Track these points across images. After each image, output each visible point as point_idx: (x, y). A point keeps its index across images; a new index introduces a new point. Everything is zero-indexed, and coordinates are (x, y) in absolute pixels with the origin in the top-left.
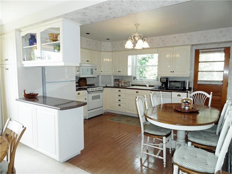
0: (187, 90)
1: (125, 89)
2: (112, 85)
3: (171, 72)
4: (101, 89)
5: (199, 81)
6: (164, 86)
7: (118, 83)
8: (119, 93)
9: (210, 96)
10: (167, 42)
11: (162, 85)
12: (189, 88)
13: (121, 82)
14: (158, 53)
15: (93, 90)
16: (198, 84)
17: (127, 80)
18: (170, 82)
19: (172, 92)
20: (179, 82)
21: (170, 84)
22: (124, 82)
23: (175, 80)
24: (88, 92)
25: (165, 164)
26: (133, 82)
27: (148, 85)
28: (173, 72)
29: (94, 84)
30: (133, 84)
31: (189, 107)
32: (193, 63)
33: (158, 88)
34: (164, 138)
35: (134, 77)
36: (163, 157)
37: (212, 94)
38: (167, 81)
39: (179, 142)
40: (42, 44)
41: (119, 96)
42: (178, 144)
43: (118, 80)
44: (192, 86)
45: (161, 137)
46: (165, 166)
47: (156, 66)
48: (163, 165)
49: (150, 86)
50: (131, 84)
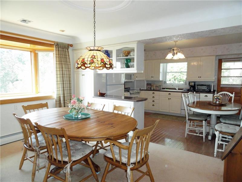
0: (212, 92)
1: (158, 92)
2: (145, 89)
3: (199, 77)
4: (139, 92)
5: (222, 84)
6: (192, 89)
7: (150, 87)
8: (153, 95)
9: (233, 96)
10: (195, 52)
11: (190, 88)
12: (213, 90)
13: (153, 86)
14: (187, 62)
15: (133, 93)
16: (221, 87)
17: (158, 84)
18: (197, 85)
19: (200, 93)
20: (206, 85)
21: (197, 87)
22: (156, 86)
23: (201, 84)
24: (130, 93)
25: (204, 139)
26: (163, 86)
27: (177, 89)
28: (200, 77)
29: (130, 88)
30: (163, 87)
31: (219, 101)
32: (217, 70)
33: (187, 91)
34: (204, 122)
35: (164, 82)
36: (203, 135)
37: (235, 94)
38: (195, 85)
39: (211, 126)
40: (117, 58)
41: (153, 97)
42: (212, 128)
43: (151, 84)
44: (216, 89)
45: (202, 121)
46: (204, 141)
47: (185, 72)
48: (203, 140)
49: (179, 89)
50: (162, 87)
